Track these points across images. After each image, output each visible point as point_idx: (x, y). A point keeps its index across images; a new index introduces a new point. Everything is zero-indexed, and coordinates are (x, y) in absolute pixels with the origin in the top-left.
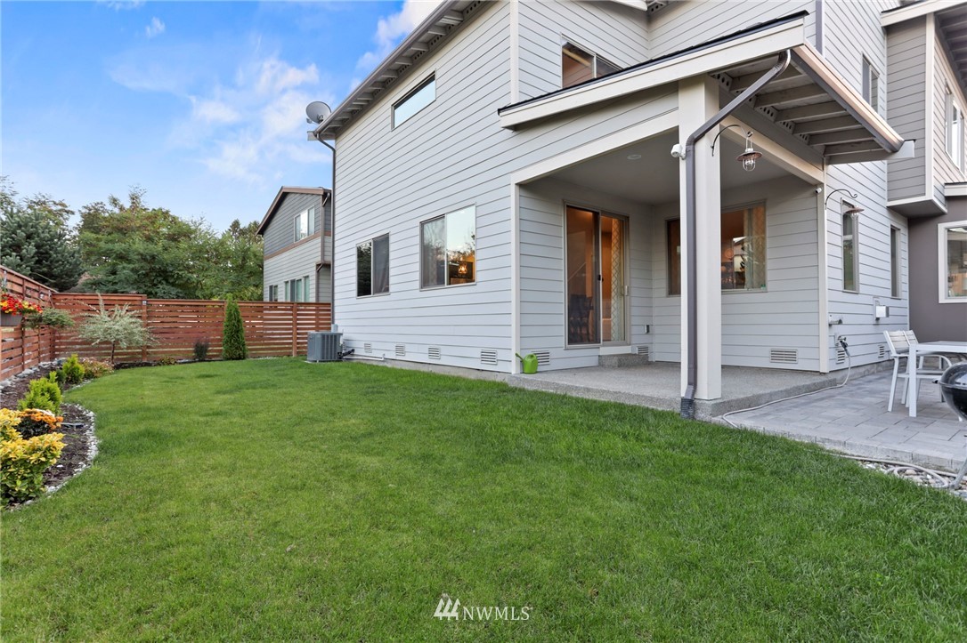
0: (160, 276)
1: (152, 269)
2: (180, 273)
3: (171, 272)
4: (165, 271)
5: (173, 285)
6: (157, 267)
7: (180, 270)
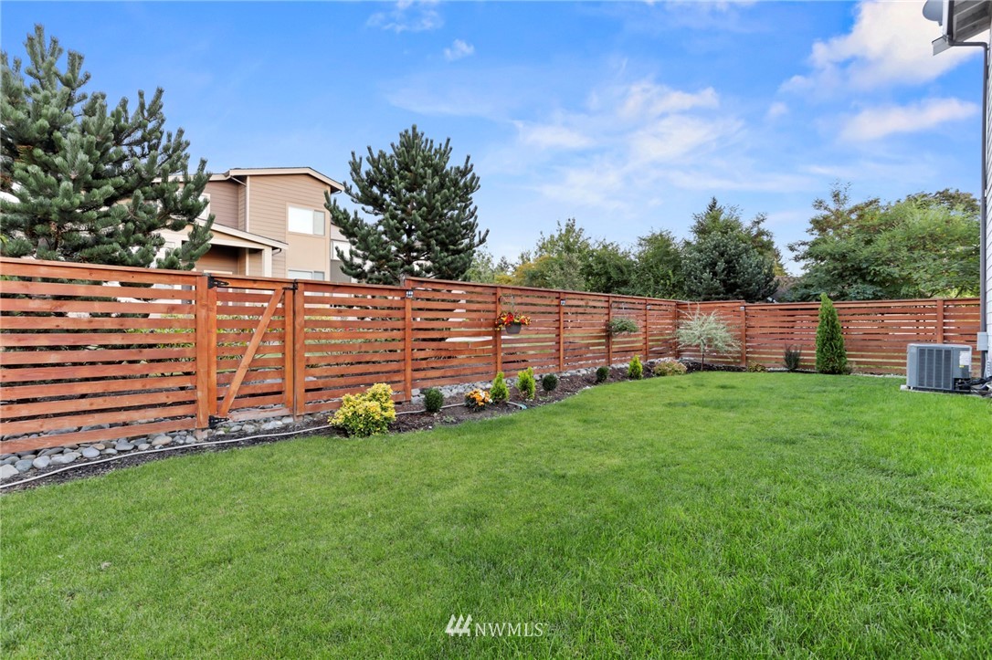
0: (855, 274)
1: (845, 269)
2: (877, 269)
3: (867, 268)
4: (860, 269)
5: (872, 282)
6: (849, 265)
7: (877, 266)
